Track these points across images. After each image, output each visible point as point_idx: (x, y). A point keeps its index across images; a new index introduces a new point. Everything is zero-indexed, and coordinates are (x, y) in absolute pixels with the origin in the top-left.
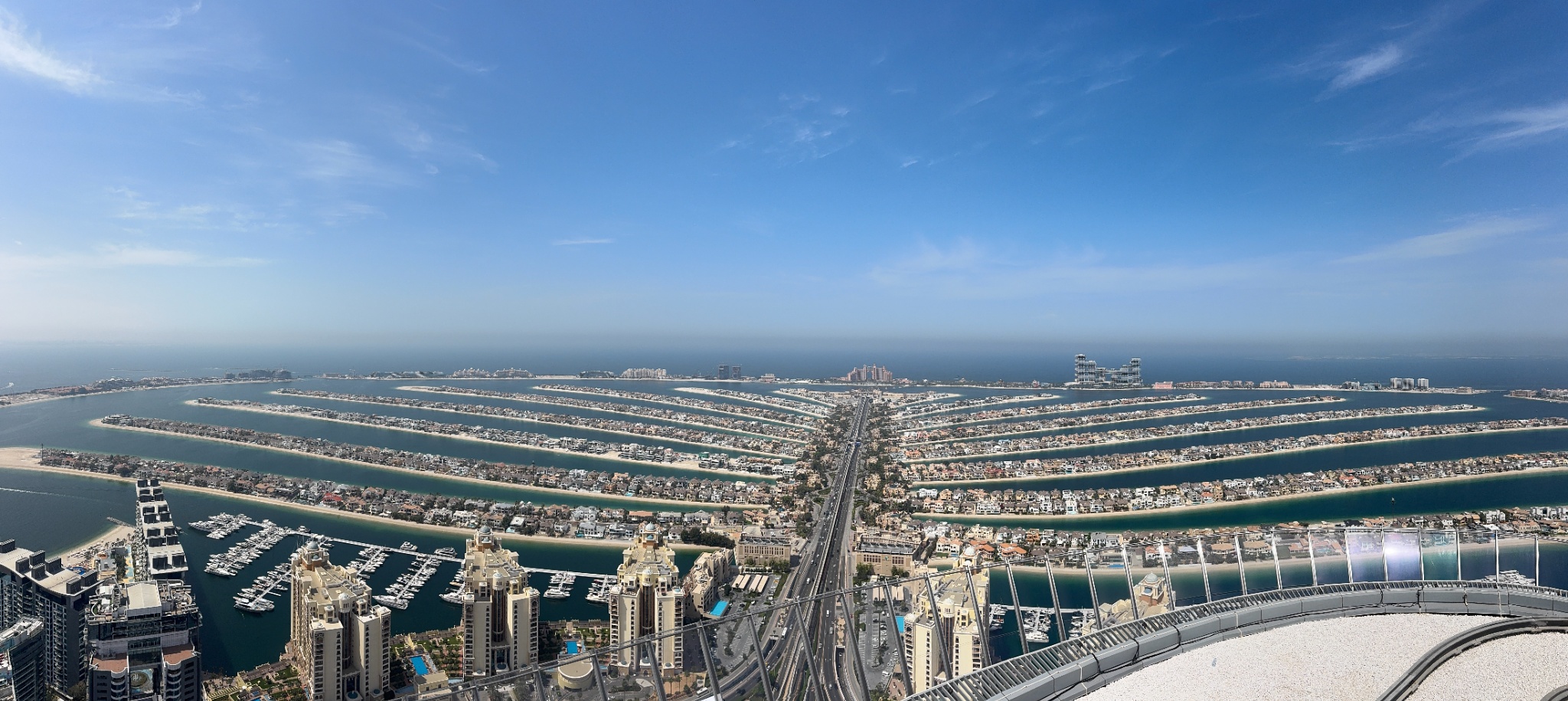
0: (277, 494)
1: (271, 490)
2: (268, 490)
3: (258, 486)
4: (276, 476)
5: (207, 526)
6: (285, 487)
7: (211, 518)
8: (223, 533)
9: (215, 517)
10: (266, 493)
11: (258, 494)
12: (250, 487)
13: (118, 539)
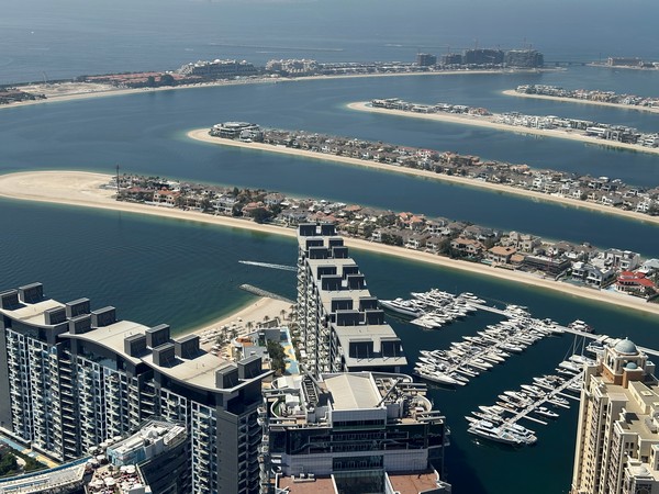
0: (528, 265)
1: (518, 258)
2: (513, 258)
3: (494, 250)
4: (526, 237)
5: (411, 306)
6: (543, 254)
7: (415, 295)
8: (439, 320)
9: (421, 295)
10: (508, 262)
11: (495, 263)
12: (480, 251)
13: (267, 318)
